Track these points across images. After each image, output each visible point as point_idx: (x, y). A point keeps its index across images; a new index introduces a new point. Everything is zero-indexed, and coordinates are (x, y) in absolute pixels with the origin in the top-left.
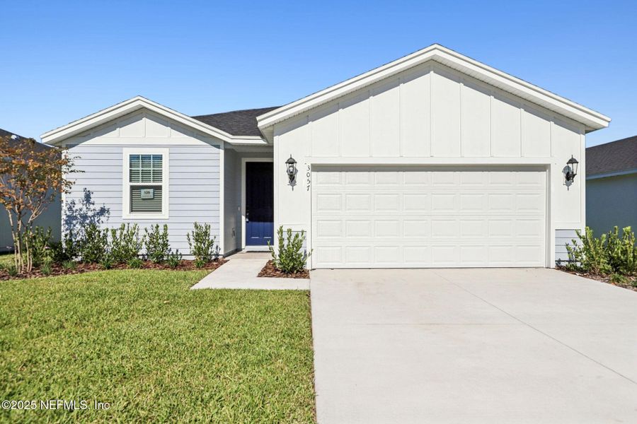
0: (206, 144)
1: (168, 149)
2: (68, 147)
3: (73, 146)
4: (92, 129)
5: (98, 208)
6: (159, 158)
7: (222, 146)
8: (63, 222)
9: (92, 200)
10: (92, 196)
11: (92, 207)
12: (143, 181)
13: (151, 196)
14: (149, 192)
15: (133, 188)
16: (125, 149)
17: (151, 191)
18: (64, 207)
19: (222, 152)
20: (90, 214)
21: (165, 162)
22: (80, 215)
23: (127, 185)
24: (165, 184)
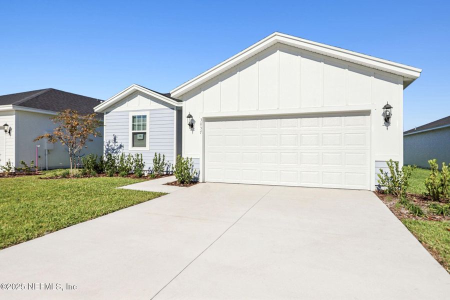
0: (167, 107)
1: (149, 112)
2: (107, 113)
3: (109, 112)
4: (116, 103)
5: (119, 144)
6: (145, 117)
7: (175, 108)
8: (104, 152)
9: (117, 141)
10: (117, 138)
11: (116, 144)
12: (138, 130)
13: (142, 138)
14: (141, 136)
15: (134, 134)
16: (130, 113)
17: (142, 135)
18: (105, 144)
19: (175, 112)
20: (116, 148)
21: (148, 119)
22: (111, 148)
23: (131, 132)
24: (147, 131)
